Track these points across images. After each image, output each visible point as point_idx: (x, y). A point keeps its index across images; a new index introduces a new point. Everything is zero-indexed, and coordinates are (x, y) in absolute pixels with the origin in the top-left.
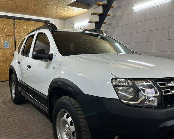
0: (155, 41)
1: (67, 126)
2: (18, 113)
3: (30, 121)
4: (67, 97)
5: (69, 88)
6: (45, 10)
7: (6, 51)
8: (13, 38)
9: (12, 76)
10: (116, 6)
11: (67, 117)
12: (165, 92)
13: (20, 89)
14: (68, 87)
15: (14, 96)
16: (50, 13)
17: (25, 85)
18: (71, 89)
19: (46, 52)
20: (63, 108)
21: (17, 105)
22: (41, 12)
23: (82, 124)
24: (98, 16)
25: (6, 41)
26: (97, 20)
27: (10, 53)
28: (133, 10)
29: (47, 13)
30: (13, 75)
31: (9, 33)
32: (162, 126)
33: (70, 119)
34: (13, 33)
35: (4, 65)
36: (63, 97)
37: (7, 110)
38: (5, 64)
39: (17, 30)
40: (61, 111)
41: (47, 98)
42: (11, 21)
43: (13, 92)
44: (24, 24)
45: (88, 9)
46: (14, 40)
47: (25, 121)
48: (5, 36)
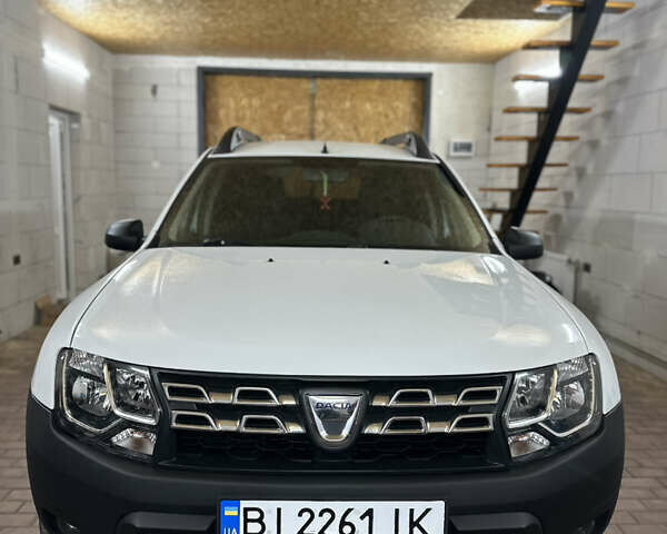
12: (180, 419)
31: (297, 125)
34: (309, 126)
39: (320, 115)
44: (344, 91)
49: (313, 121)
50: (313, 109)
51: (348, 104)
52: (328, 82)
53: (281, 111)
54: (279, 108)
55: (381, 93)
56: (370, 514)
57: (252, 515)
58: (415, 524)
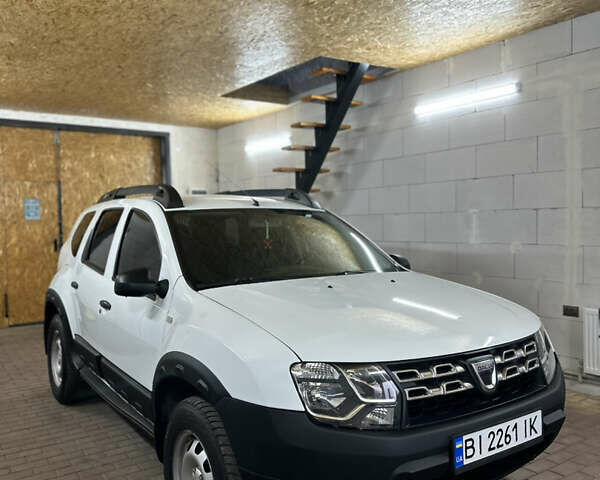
0: (476, 211)
1: (199, 472)
2: (71, 432)
3: (105, 456)
4: (199, 400)
5: (201, 382)
7: (32, 230)
8: (53, 188)
9: (53, 321)
10: (366, 101)
11: (198, 451)
12: (411, 394)
13: (77, 361)
14: (197, 380)
15: (58, 381)
17: (92, 352)
18: (204, 384)
19: (150, 276)
20: (189, 429)
21: (68, 409)
23: (229, 469)
24: (312, 131)
25: (33, 198)
27: (44, 236)
28: (414, 116)
30: (57, 320)
31: (42, 172)
32: (399, 470)
33: (203, 457)
34: (54, 174)
35: (22, 273)
36: (189, 400)
37: (40, 423)
38: (27, 271)
39: (67, 164)
40: (185, 435)
41: (149, 396)
42: (49, 135)
43: (57, 368)
44: (88, 143)
45: (287, 103)
46: (56, 193)
47: (92, 457)
48: (28, 184)
49: (58, 170)
50: (58, 158)
51: (93, 155)
52: (71, 134)
53: (25, 160)
54: (23, 156)
55: (123, 146)
56: (516, 426)
57: (469, 444)
58: (532, 427)
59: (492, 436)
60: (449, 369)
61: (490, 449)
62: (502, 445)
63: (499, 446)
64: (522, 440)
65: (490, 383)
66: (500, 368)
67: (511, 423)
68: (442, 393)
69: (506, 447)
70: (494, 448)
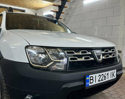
6: (21, 1)
10: (71, 1)
12: (71, 59)
16: (24, 4)
22: (18, 3)
24: (58, 7)
26: (58, 10)
28: (83, 4)
29: (22, 4)
45: (53, 2)
56: (108, 74)
57: (92, 78)
58: (113, 75)
59: (100, 76)
60: (86, 52)
61: (99, 81)
62: (103, 80)
63: (102, 80)
64: (110, 79)
65: (100, 59)
66: (103, 55)
67: (107, 73)
68: (83, 60)
69: (104, 81)
70: (100, 81)
